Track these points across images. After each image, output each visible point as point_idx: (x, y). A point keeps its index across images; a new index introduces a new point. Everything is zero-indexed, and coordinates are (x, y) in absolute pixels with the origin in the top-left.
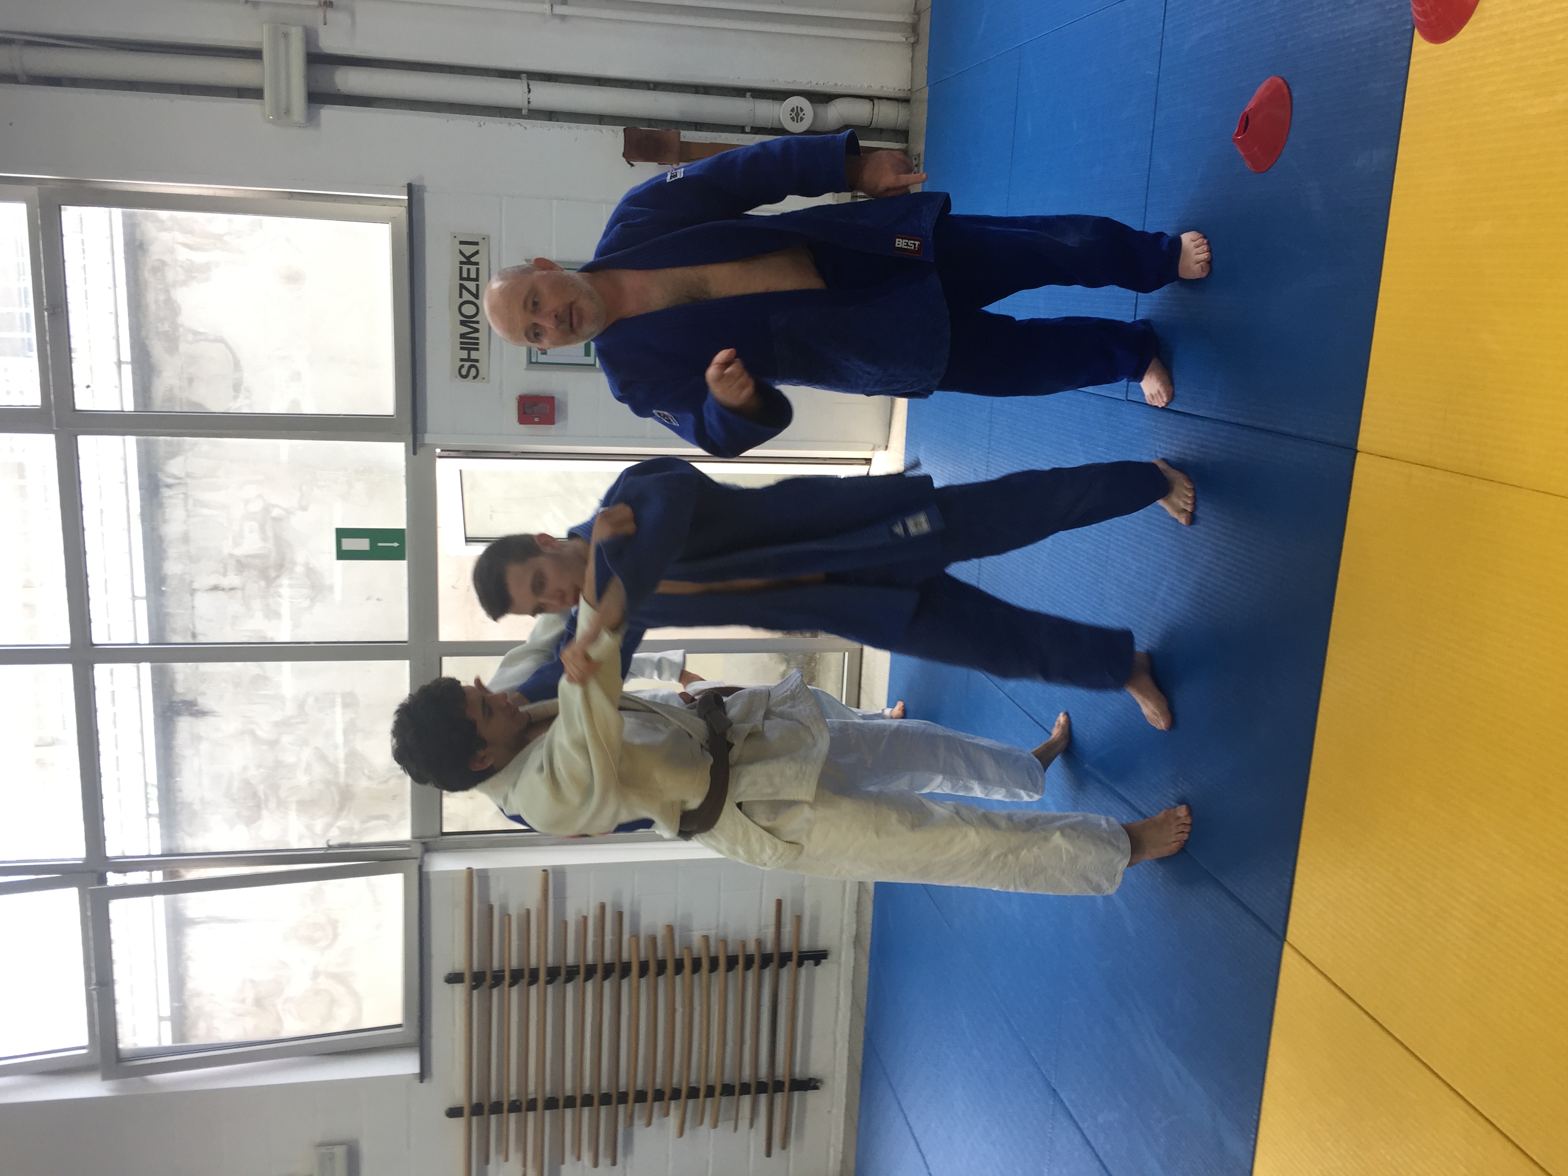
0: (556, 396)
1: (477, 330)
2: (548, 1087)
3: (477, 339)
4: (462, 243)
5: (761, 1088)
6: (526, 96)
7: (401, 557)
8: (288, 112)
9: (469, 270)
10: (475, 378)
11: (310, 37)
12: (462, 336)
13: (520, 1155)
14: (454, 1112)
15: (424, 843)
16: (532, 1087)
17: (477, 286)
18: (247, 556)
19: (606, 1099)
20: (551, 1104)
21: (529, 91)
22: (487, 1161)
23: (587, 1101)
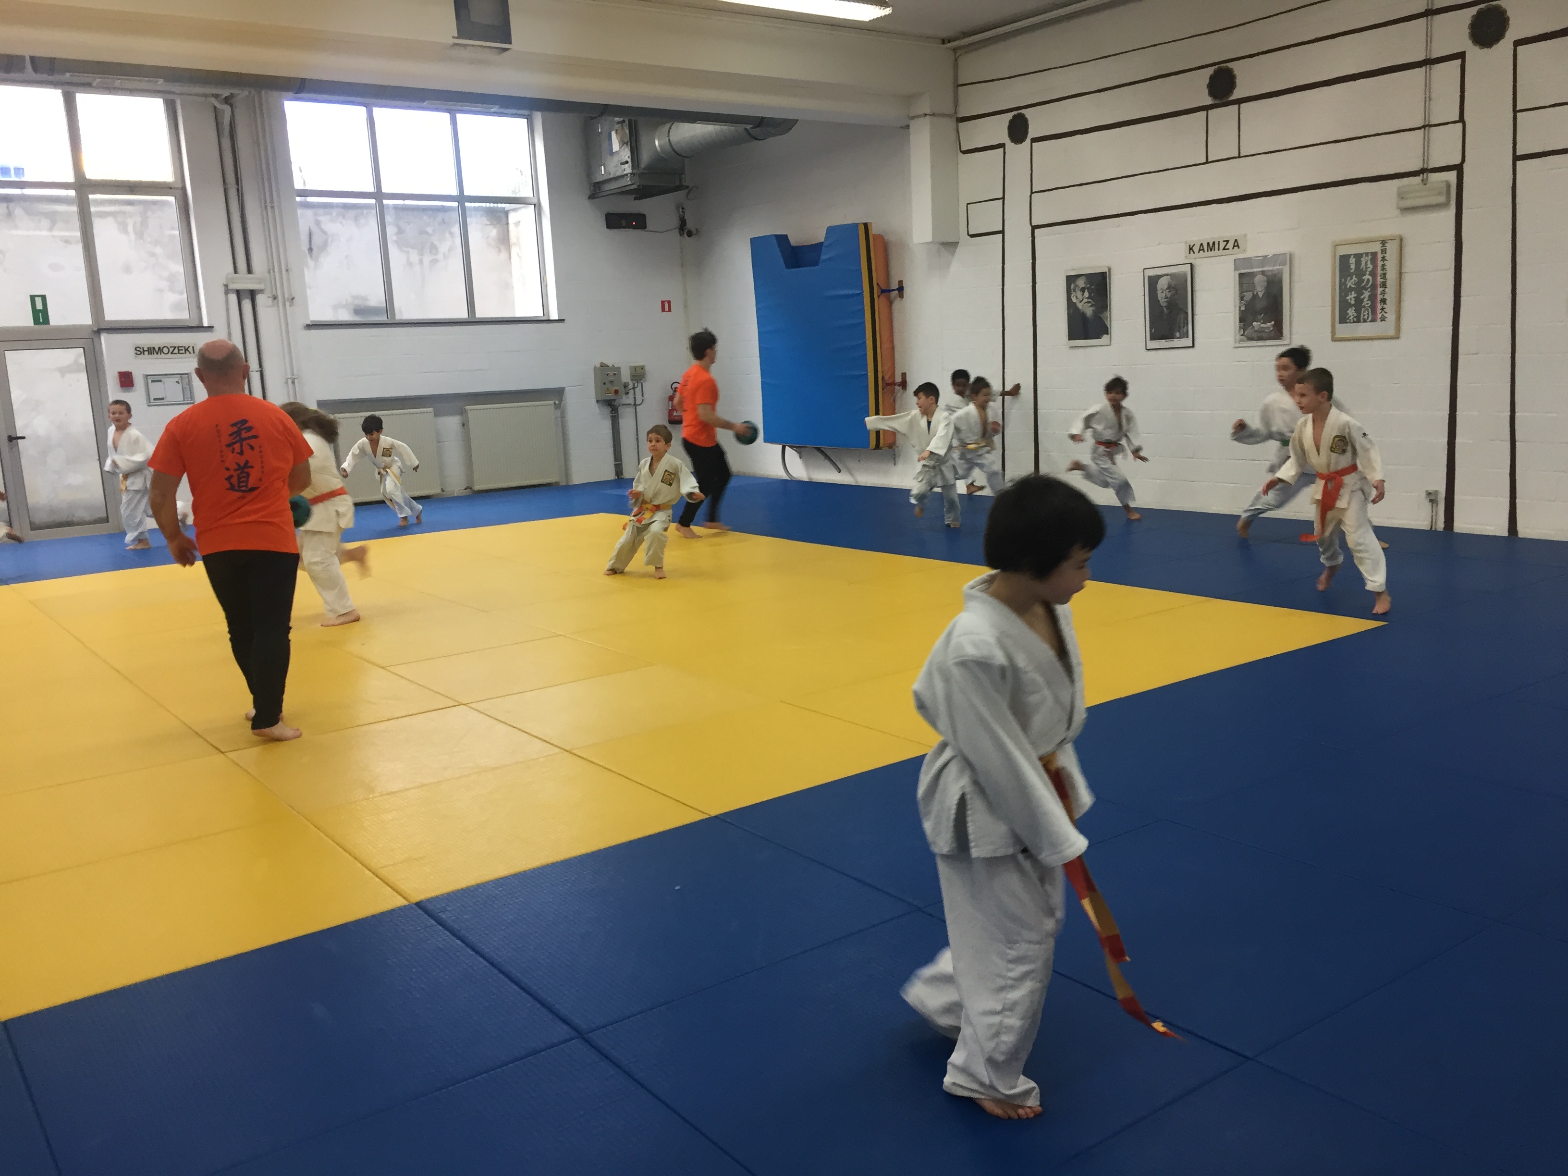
0: (133, 387)
1: (157, 354)
3: (154, 354)
4: (193, 347)
7: (35, 323)
8: (233, 283)
9: (182, 350)
11: (261, 291)
17: (176, 354)
21: (257, 371)
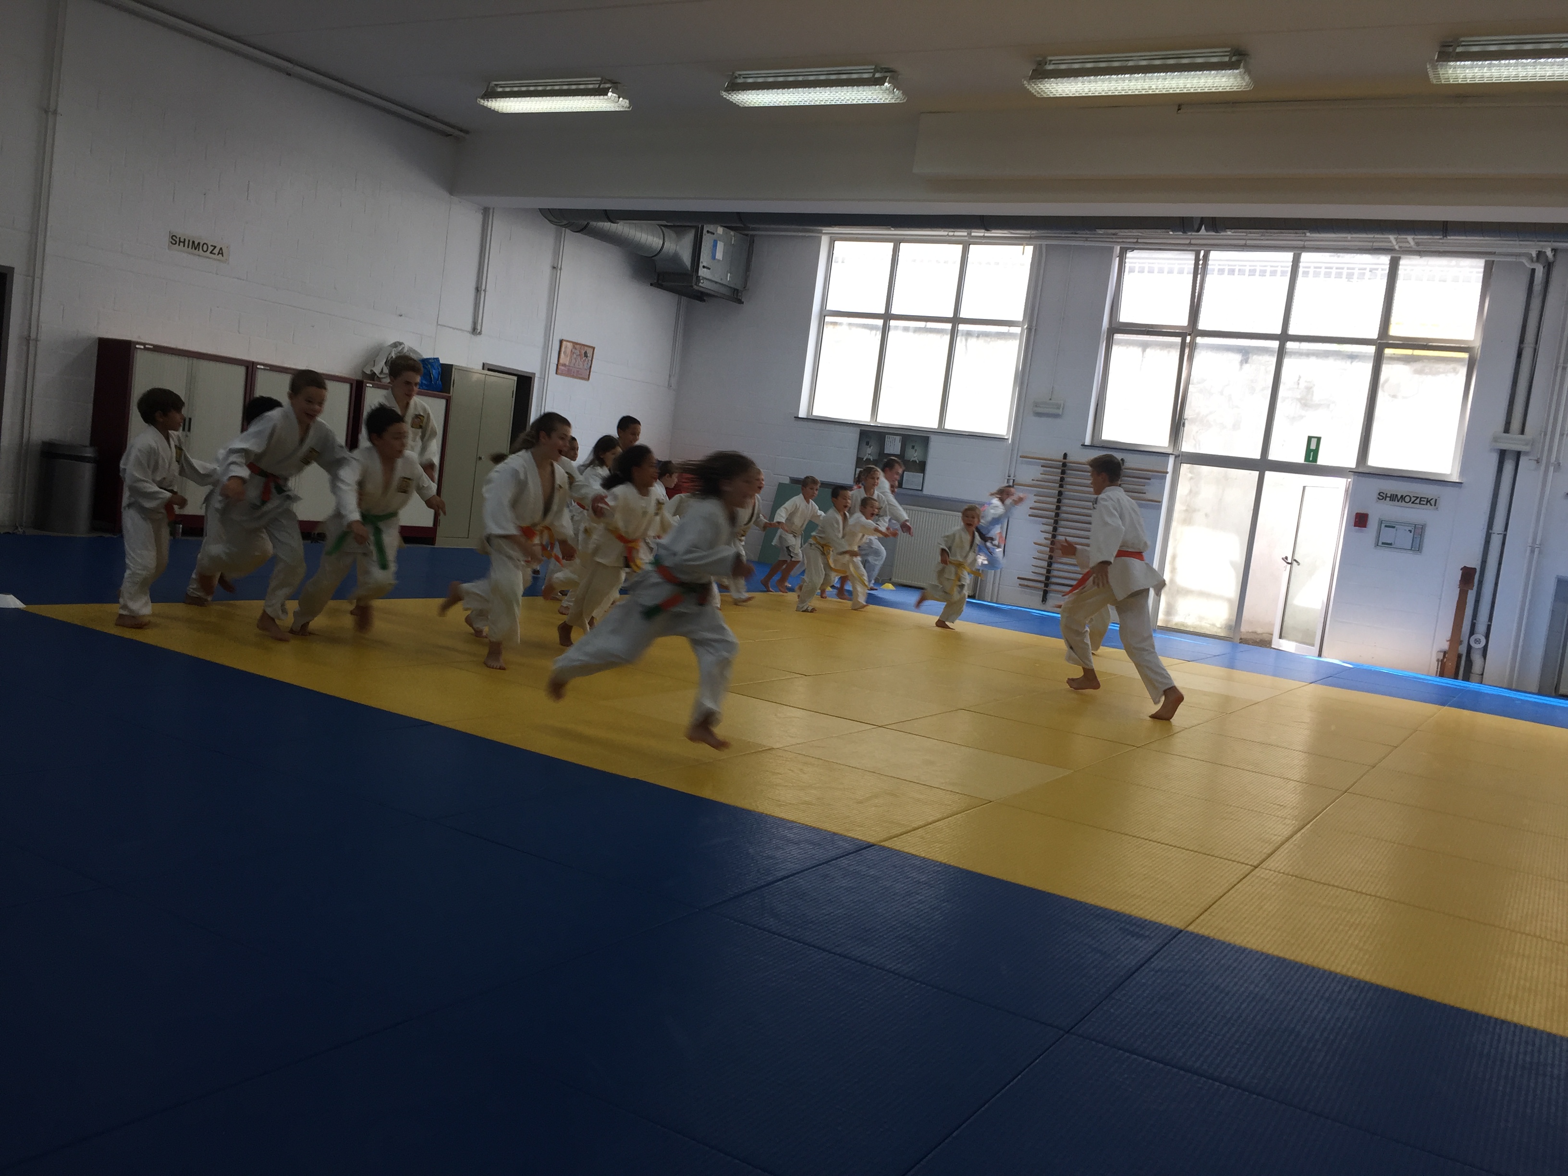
0: (1366, 528)
1: (1398, 501)
2: (1066, 493)
3: (1395, 501)
4: (1436, 500)
5: (1048, 578)
6: (1496, 532)
7: (1305, 461)
8: (1497, 442)
9: (1424, 501)
10: (1378, 498)
11: (1527, 453)
12: (1397, 495)
13: (1040, 479)
14: (1065, 456)
15: (1179, 456)
16: (1068, 486)
17: (1417, 504)
18: (1313, 392)
19: (1057, 515)
20: (1060, 493)
21: (1498, 534)
22: (1042, 466)
23: (1058, 508)
